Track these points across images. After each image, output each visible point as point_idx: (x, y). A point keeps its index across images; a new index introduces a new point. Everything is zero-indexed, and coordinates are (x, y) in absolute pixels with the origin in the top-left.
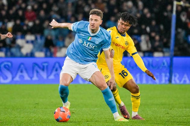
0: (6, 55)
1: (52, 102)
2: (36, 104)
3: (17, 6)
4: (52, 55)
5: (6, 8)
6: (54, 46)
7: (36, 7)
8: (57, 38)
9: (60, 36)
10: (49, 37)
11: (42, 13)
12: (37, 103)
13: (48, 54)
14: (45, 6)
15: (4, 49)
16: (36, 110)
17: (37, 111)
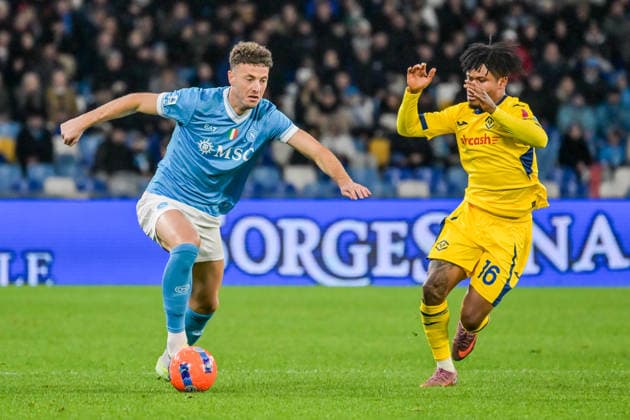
0: (433, 189)
1: (586, 347)
2: (533, 351)
3: (471, 32)
4: (584, 192)
5: (433, 37)
6: (590, 161)
7: (531, 32)
8: (600, 134)
9: (610, 131)
10: (575, 133)
11: (552, 53)
12: (535, 349)
13: (572, 187)
14: (561, 28)
15: (427, 173)
16: (530, 371)
17: (535, 375)
